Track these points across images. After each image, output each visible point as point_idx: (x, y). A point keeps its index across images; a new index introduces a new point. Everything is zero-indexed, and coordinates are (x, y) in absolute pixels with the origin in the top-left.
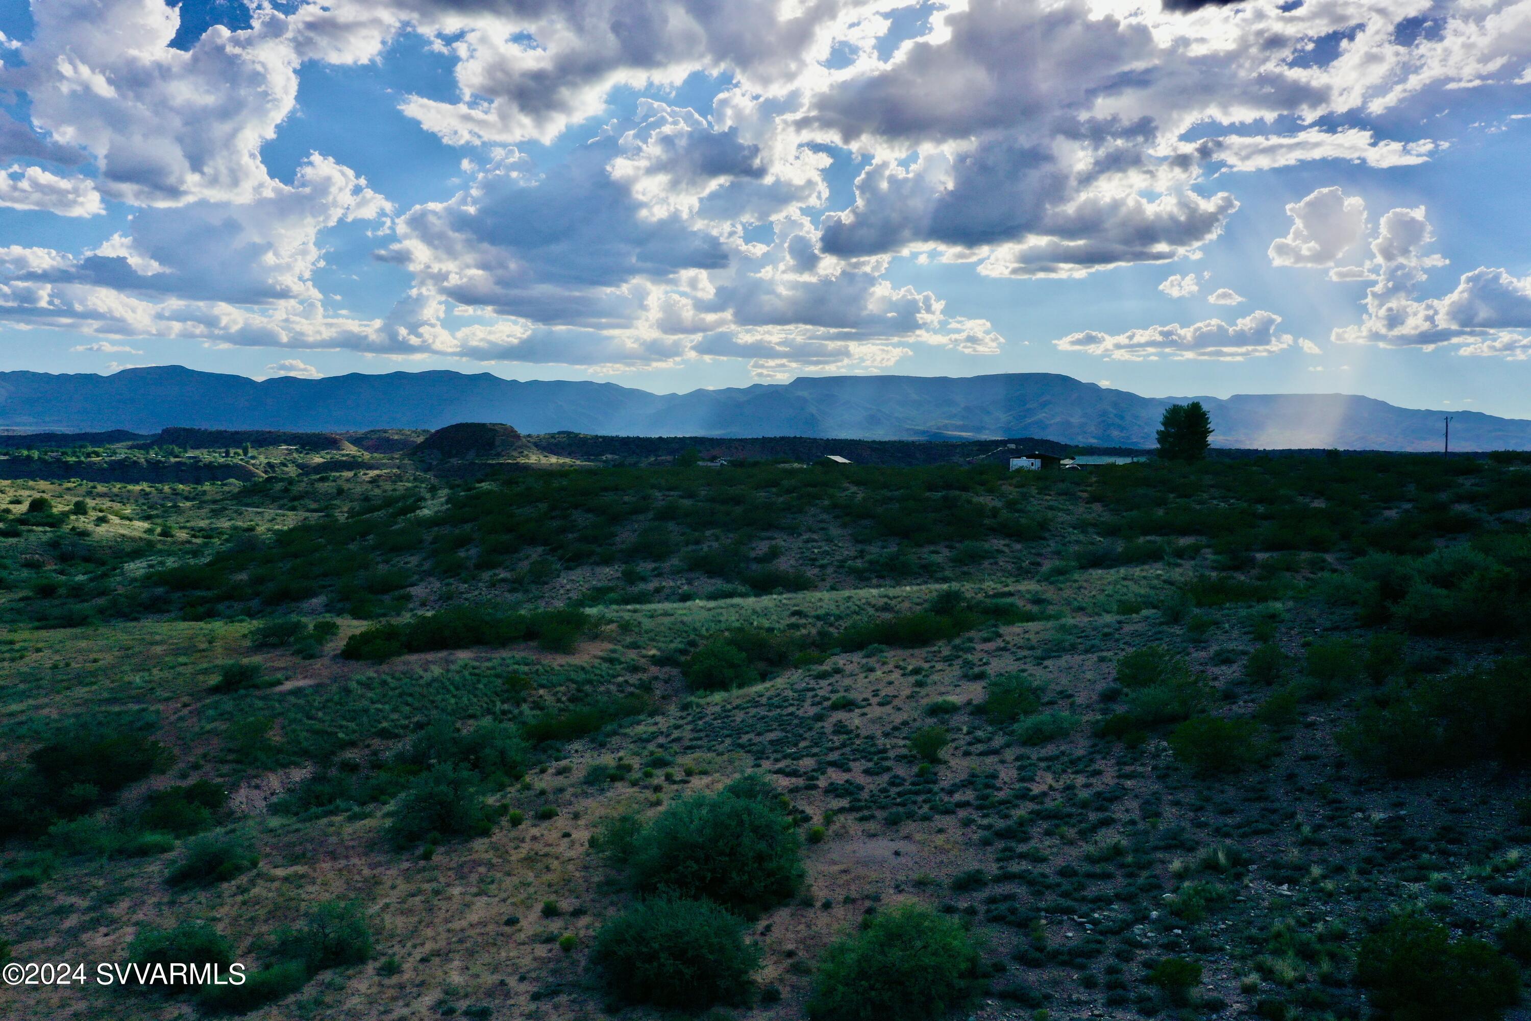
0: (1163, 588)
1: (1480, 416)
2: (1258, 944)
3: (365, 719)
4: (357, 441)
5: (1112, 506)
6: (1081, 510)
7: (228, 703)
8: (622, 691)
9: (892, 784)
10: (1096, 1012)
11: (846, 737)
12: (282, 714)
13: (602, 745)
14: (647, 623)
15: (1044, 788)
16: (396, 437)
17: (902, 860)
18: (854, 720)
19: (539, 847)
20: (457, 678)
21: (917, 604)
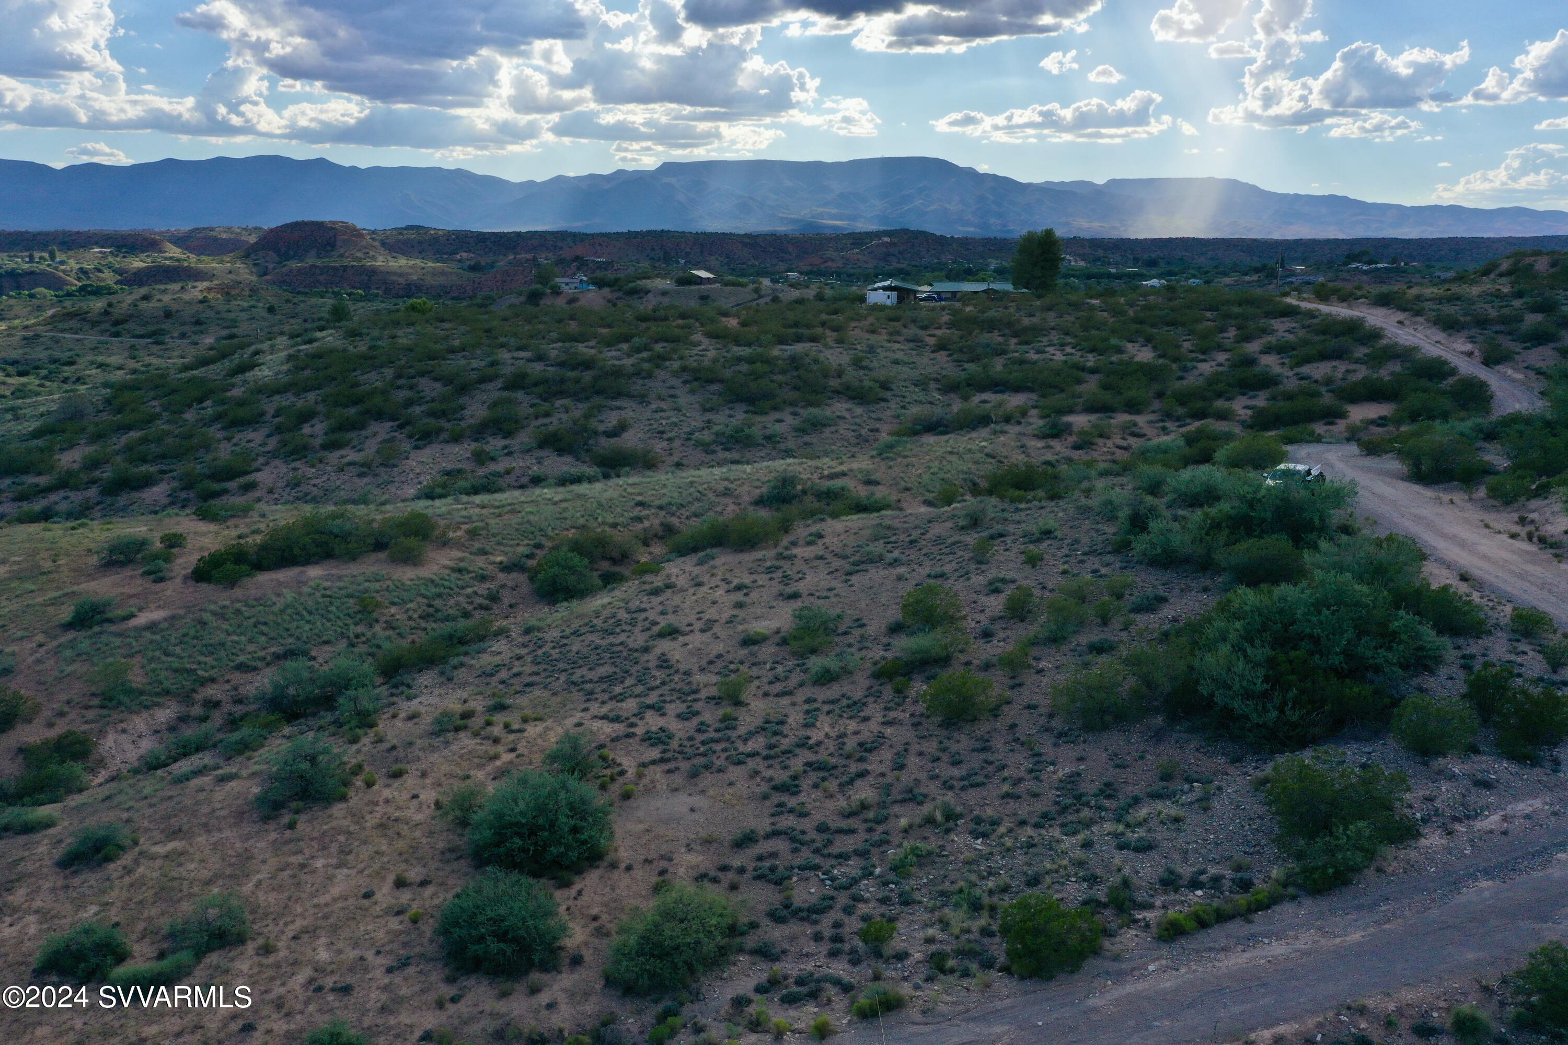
0: (984, 463)
1: (1345, 199)
2: (947, 898)
3: (223, 654)
4: (179, 242)
5: (956, 356)
6: (925, 360)
7: (83, 640)
8: (472, 603)
9: (698, 730)
10: (818, 964)
11: (666, 672)
12: (140, 652)
14: (495, 523)
15: (821, 735)
16: (225, 236)
17: (696, 816)
18: (675, 651)
19: (391, 810)
20: (310, 601)
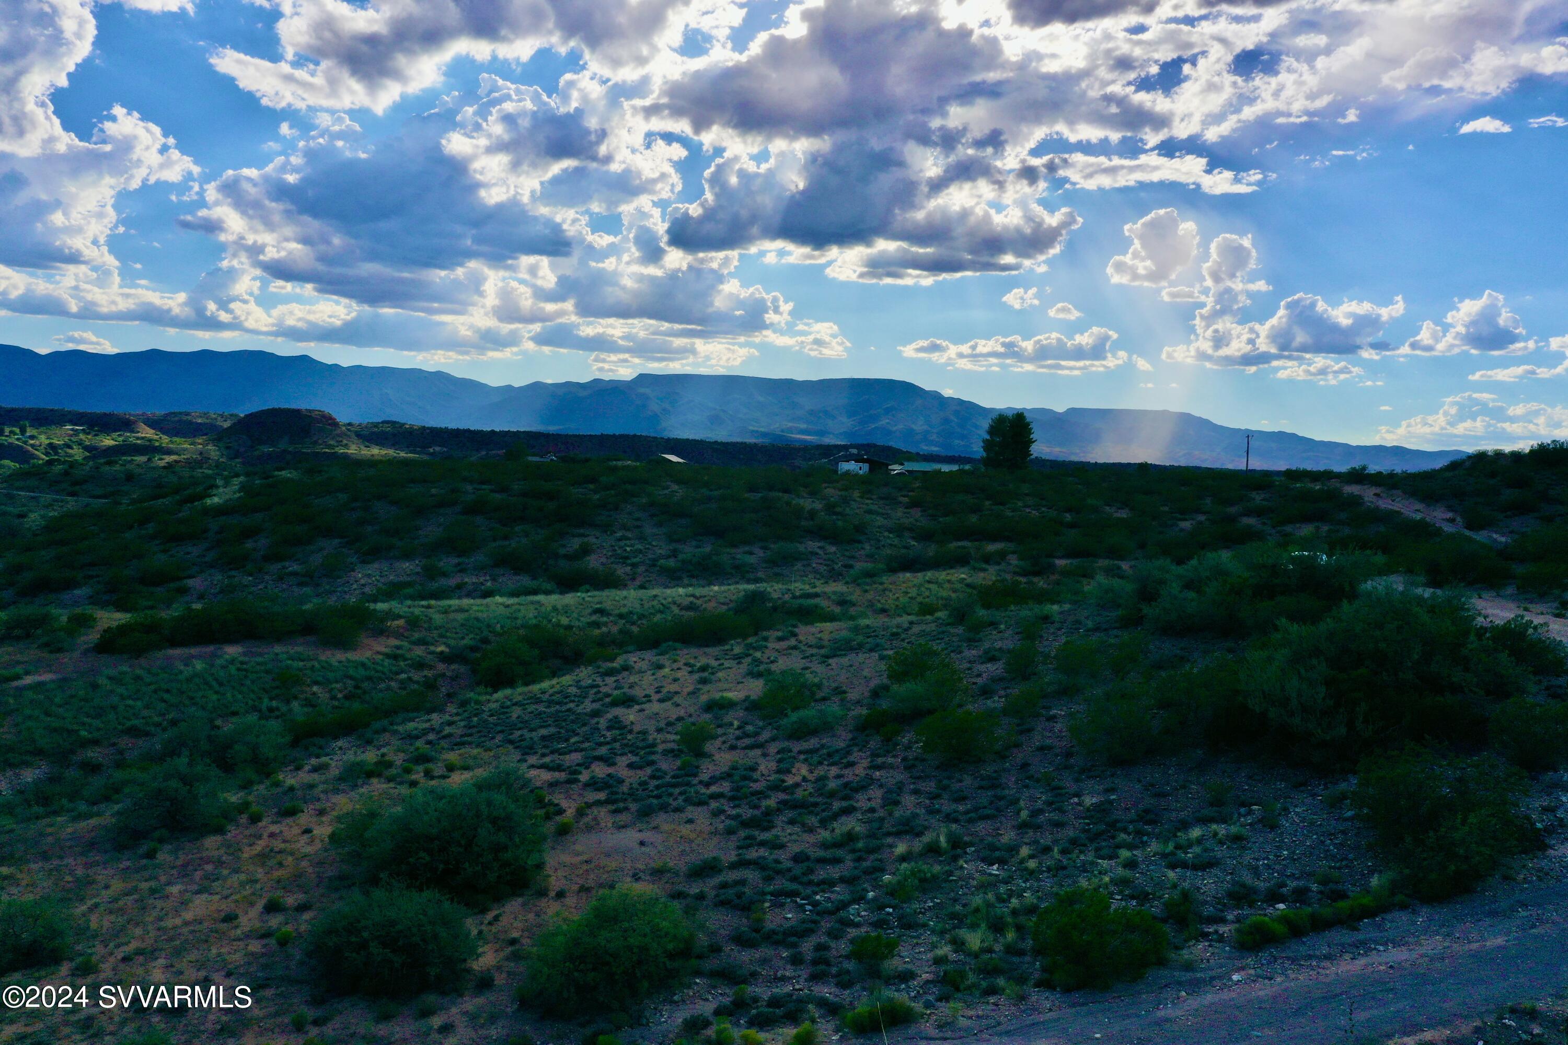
0: (964, 592)
1: (1293, 436)
2: (959, 920)
3: (112, 716)
4: (153, 424)
5: (930, 512)
6: (899, 514)
8: (404, 689)
9: (653, 777)
10: (797, 987)
11: (617, 732)
12: (17, 710)
13: (369, 742)
14: (438, 618)
15: (798, 779)
16: (199, 421)
17: (645, 849)
18: (630, 715)
19: (278, 845)
20: (222, 673)
21: (723, 604)
